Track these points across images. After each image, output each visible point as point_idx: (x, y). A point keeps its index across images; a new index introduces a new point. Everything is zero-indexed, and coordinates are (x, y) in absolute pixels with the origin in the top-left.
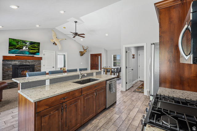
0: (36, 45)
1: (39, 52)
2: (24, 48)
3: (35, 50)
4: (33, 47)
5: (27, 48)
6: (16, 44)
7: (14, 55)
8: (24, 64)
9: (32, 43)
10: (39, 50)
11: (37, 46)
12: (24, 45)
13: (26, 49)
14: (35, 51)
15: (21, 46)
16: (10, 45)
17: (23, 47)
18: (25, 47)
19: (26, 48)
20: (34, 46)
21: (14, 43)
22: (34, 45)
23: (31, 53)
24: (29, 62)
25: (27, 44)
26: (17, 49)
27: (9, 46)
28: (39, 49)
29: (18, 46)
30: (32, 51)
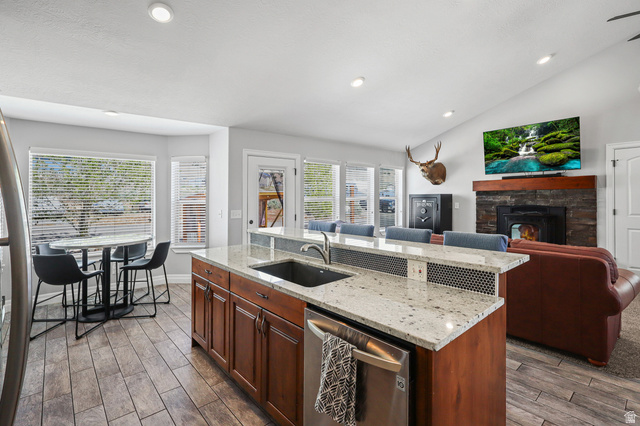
0: (561, 133)
1: (578, 157)
2: (522, 152)
3: (558, 150)
4: (552, 143)
5: (532, 151)
6: (499, 143)
7: (499, 177)
8: (530, 203)
9: (545, 129)
10: (576, 147)
11: (565, 136)
12: (520, 142)
13: (529, 154)
14: (561, 155)
15: (511, 148)
16: (489, 149)
17: (517, 149)
18: (524, 148)
19: (527, 150)
20: (554, 136)
21: (496, 143)
22: (554, 133)
23: (545, 164)
24: (544, 197)
25: (528, 135)
26: (503, 157)
27: (486, 154)
28: (579, 146)
29: (504, 149)
30: (547, 157)
